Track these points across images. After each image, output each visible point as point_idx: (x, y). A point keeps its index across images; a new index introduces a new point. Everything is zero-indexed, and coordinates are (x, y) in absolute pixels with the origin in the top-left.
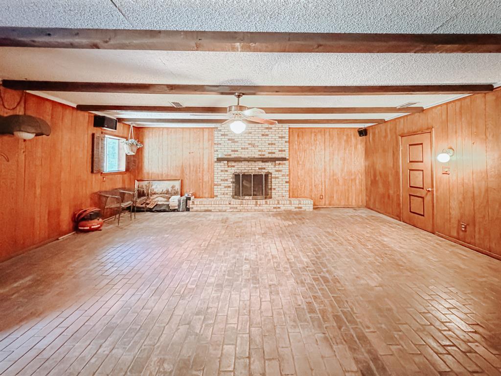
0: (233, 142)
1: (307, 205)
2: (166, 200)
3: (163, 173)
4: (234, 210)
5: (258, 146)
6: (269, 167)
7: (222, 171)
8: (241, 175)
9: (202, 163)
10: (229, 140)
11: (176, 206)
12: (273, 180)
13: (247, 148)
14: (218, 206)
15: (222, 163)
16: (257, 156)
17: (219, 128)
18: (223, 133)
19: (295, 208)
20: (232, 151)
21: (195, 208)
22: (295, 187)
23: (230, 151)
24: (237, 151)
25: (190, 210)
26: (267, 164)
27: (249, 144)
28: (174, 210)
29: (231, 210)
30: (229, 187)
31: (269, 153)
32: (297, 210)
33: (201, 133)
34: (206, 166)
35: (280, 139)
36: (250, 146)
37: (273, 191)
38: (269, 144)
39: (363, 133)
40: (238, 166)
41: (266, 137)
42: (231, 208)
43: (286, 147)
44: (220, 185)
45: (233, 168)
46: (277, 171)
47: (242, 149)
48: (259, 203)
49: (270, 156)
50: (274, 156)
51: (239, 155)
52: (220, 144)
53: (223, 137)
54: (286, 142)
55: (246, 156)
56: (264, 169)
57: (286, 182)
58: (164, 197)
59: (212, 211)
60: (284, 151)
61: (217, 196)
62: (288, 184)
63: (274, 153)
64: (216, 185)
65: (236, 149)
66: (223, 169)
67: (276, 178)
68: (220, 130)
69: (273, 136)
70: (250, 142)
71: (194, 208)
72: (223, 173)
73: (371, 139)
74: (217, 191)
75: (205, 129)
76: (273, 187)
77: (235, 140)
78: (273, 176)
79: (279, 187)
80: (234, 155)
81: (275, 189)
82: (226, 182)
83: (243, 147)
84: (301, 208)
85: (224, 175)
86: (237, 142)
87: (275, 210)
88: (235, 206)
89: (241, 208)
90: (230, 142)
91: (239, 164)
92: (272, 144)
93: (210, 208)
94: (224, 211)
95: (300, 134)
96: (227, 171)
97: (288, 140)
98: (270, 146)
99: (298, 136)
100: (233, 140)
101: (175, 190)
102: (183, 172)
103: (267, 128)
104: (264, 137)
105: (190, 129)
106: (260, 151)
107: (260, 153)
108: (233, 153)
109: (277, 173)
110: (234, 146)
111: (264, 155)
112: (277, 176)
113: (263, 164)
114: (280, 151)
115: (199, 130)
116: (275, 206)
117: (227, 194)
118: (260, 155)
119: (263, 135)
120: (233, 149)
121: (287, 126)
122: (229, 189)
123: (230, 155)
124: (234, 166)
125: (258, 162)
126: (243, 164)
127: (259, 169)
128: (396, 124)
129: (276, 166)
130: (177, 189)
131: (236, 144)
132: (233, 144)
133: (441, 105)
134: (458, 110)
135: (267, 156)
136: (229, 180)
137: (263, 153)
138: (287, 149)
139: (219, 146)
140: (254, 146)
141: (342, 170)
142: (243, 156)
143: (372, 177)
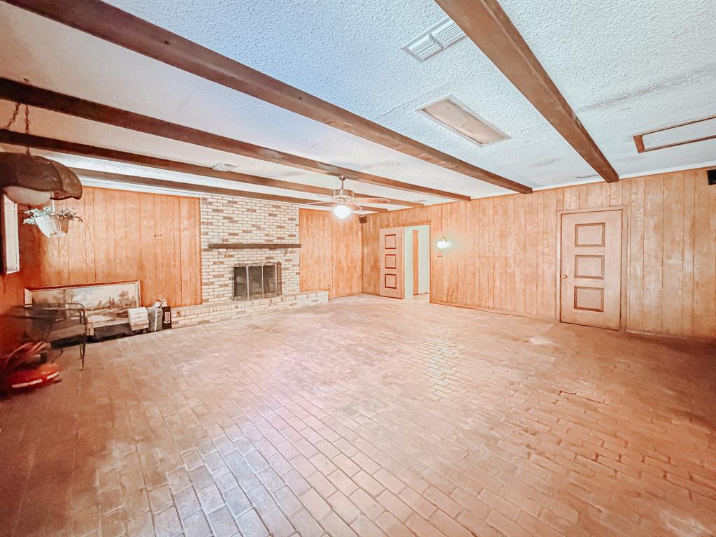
0: (230, 222)
1: (323, 298)
2: (110, 318)
3: (99, 271)
4: (243, 315)
5: (264, 229)
6: (278, 256)
7: (215, 263)
8: (247, 267)
9: (178, 251)
10: (225, 218)
11: (144, 324)
12: (283, 272)
13: (250, 232)
14: (219, 313)
15: (215, 252)
16: (263, 242)
17: (208, 200)
18: (216, 208)
19: (313, 301)
20: (230, 234)
21: (182, 322)
22: (304, 279)
23: (227, 234)
24: (237, 235)
25: (173, 326)
26: (275, 252)
27: (253, 226)
28: (141, 332)
29: (238, 316)
30: (226, 285)
31: (278, 238)
32: (314, 303)
33: (176, 205)
34: (185, 257)
35: (290, 222)
36: (255, 228)
37: (283, 285)
38: (278, 227)
39: (363, 220)
40: (239, 256)
41: (275, 218)
42: (237, 313)
43: (296, 231)
44: (213, 283)
45: (232, 259)
46: (287, 260)
47: (244, 231)
48: (273, 301)
49: (279, 242)
50: (283, 242)
51: (240, 241)
52: (212, 224)
53: (216, 214)
54: (296, 225)
55: (250, 242)
56: (272, 258)
57: (297, 274)
58: (104, 315)
59: (211, 321)
60: (295, 236)
61: (207, 300)
62: (298, 276)
63: (283, 238)
64: (206, 285)
65: (235, 232)
66: (217, 260)
67: (285, 269)
68: (211, 204)
69: (281, 218)
70: (254, 223)
71: (180, 322)
72: (217, 266)
73: (371, 226)
74: (207, 292)
75: (181, 199)
76: (283, 281)
77: (235, 219)
78: (283, 266)
79: (290, 280)
80: (232, 241)
81: (284, 283)
82: (221, 279)
83: (245, 229)
84: (317, 301)
85: (219, 269)
86: (237, 222)
87: (291, 307)
88: (243, 309)
89: (251, 311)
90: (227, 221)
91: (240, 253)
92: (281, 227)
93: (206, 319)
94: (228, 319)
95: (310, 217)
96: (222, 263)
97: (298, 223)
98: (279, 230)
99: (307, 218)
100: (231, 218)
101: (128, 299)
102: (141, 267)
103: (275, 206)
104: (271, 218)
105: (154, 195)
106: (266, 235)
107: (267, 238)
108: (232, 237)
109: (287, 263)
110: (233, 228)
111: (272, 241)
112: (287, 266)
113: (271, 252)
114: (290, 236)
115: (170, 198)
116: (291, 302)
117: (223, 295)
118: (268, 241)
119: (270, 215)
120: (231, 231)
121: (298, 206)
122: (226, 288)
123: (227, 240)
124: (232, 256)
125: (265, 250)
126: (244, 253)
127: (267, 258)
128: (398, 215)
129: (288, 255)
130: (133, 297)
131: (235, 225)
132: (231, 224)
133: (437, 205)
134: (449, 210)
135: (276, 241)
136: (225, 276)
137: (271, 238)
138: (297, 233)
139: (210, 227)
140: (259, 228)
141: (347, 257)
142: (245, 242)
143: (373, 264)
